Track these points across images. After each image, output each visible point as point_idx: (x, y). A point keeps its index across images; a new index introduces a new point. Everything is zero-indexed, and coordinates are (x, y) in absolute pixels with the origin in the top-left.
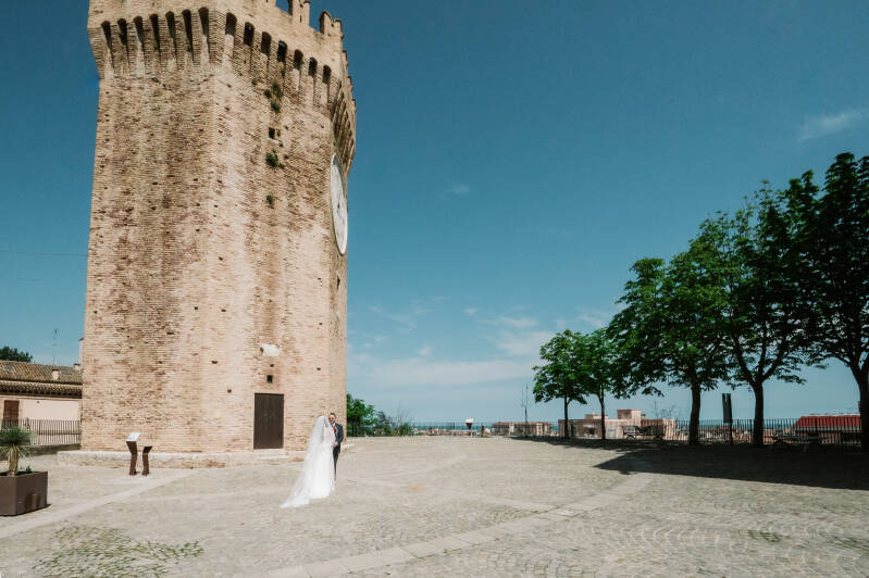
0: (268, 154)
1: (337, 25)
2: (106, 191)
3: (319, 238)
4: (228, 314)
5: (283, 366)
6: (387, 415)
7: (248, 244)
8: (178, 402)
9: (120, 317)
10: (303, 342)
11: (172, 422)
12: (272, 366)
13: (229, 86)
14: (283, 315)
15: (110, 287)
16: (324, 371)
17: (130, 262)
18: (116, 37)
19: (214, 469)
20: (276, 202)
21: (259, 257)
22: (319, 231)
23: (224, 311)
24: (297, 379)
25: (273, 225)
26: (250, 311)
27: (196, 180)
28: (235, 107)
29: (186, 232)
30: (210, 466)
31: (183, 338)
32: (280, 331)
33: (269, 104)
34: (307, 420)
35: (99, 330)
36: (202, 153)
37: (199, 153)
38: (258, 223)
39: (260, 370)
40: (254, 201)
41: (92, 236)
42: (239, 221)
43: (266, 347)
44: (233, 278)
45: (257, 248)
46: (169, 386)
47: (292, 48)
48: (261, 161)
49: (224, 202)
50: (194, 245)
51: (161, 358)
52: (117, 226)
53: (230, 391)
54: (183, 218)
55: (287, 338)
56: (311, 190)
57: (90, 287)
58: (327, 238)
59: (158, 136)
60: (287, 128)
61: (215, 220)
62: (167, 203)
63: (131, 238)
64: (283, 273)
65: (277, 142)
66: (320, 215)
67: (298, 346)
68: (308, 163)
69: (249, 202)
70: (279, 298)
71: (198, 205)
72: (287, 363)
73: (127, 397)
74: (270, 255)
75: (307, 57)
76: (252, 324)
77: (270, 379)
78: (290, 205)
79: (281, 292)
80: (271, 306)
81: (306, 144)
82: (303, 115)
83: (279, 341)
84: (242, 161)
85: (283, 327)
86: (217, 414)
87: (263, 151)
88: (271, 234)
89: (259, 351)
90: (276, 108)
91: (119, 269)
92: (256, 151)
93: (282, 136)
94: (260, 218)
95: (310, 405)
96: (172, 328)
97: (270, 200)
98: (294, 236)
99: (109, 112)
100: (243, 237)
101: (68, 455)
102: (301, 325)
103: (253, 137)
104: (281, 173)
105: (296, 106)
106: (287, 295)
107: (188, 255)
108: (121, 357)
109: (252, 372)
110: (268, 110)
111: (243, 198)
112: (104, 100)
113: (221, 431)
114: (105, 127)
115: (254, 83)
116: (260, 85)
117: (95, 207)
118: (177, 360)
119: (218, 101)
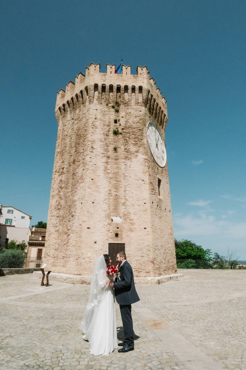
0: (114, 130)
1: (145, 69)
2: (57, 164)
3: (142, 160)
4: (95, 204)
5: (124, 228)
6: (221, 255)
7: (105, 170)
8: (73, 249)
9: (58, 211)
10: (135, 214)
11: (71, 259)
12: (118, 228)
13: (97, 110)
14: (123, 201)
15: (56, 200)
16: (149, 229)
17: (62, 188)
18: (62, 110)
19: (84, 285)
20: (118, 150)
21: (110, 175)
22: (141, 157)
23: (93, 203)
24: (132, 234)
25: (117, 160)
26: (106, 201)
27: (83, 149)
28: (99, 116)
29: (80, 171)
30: (82, 283)
31: (77, 218)
32: (122, 209)
33: (114, 111)
34: (140, 258)
35: (52, 218)
36: (86, 138)
37: (85, 139)
38: (109, 160)
39: (111, 231)
40: (108, 151)
41: (53, 181)
42: (100, 161)
43: (114, 218)
44: (98, 187)
45: (109, 171)
46: (71, 241)
47: (123, 86)
48: (111, 134)
49: (94, 155)
50: (82, 176)
51: (69, 228)
52: (59, 175)
53: (95, 242)
54: (79, 166)
55: (126, 213)
56: (136, 140)
57: (50, 201)
58: (146, 159)
59: (73, 138)
60: (123, 117)
61: (90, 163)
62: (74, 162)
63: (63, 179)
64: (123, 181)
65: (118, 124)
66: (141, 149)
67: (132, 216)
68: (134, 128)
69: (105, 153)
70: (121, 193)
71: (84, 159)
72: (126, 226)
73: (58, 246)
74: (116, 173)
75: (130, 86)
76: (107, 208)
77: (117, 235)
78: (126, 149)
79: (122, 190)
80: (117, 198)
81: (133, 121)
82: (130, 109)
83: (121, 215)
84: (102, 137)
85: (124, 207)
86: (89, 255)
87: (112, 130)
88: (116, 164)
89: (110, 221)
90: (117, 111)
91: (59, 192)
92: (108, 131)
93: (121, 121)
94: (110, 158)
95: (141, 250)
96: (73, 214)
97: (115, 149)
98: (128, 163)
99: (59, 136)
100: (103, 168)
101: (36, 273)
102: (133, 205)
103: (107, 125)
104: (120, 136)
105: (127, 107)
106: (125, 191)
107: (80, 181)
108: (57, 228)
109: (107, 232)
110: (113, 113)
111: (102, 151)
112: (59, 132)
113: (91, 264)
114: (59, 141)
115: (107, 105)
116: (110, 105)
117: (54, 170)
118: (74, 228)
119: (91, 117)
